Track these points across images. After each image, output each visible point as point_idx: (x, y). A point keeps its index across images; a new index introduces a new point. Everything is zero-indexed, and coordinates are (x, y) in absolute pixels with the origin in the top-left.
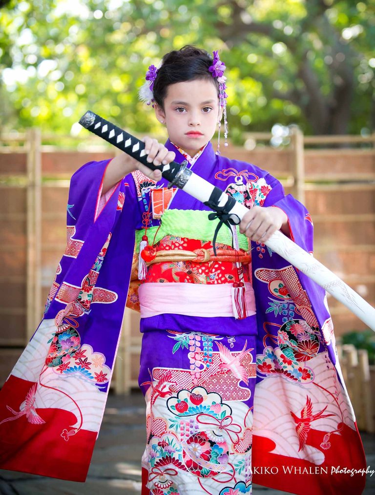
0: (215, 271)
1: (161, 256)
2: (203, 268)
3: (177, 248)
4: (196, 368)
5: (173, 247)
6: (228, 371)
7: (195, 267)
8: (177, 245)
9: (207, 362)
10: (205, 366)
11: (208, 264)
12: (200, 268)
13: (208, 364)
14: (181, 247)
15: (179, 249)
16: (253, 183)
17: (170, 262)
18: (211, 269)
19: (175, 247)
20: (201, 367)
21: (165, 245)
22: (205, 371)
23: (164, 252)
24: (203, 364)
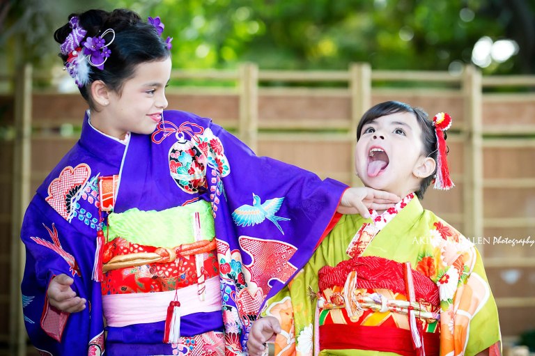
0: (185, 270)
1: (120, 261)
2: (170, 270)
3: (136, 251)
4: (180, 353)
5: (132, 249)
6: (213, 353)
7: (161, 270)
8: (136, 246)
9: (190, 344)
10: (188, 349)
11: (175, 263)
12: (166, 270)
13: (191, 346)
14: (141, 249)
15: (139, 251)
16: (198, 136)
17: (131, 267)
18: (180, 269)
19: (134, 249)
20: (185, 351)
21: (122, 248)
22: (189, 354)
23: (122, 257)
24: (186, 346)
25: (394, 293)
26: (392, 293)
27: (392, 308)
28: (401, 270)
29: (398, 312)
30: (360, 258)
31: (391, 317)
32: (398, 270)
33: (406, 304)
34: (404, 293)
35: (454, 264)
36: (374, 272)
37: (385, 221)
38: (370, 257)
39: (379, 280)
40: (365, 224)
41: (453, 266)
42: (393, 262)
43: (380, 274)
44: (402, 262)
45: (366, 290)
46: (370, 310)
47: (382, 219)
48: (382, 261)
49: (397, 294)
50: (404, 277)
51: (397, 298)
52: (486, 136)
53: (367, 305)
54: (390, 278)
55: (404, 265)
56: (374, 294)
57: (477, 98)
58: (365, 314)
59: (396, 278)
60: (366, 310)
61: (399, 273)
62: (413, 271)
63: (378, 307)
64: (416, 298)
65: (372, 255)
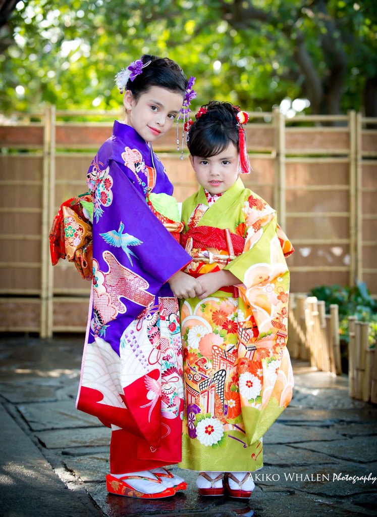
25: (219, 250)
26: (218, 250)
27: (217, 260)
28: (223, 234)
29: (221, 263)
30: (196, 228)
31: (217, 266)
32: (220, 234)
33: (227, 257)
34: (226, 249)
35: (253, 225)
36: (205, 237)
37: (214, 201)
38: (202, 226)
39: (208, 242)
40: (199, 205)
41: (252, 227)
42: (217, 229)
43: (209, 238)
44: (223, 229)
45: (200, 249)
46: (204, 263)
47: (212, 200)
48: (210, 229)
49: (221, 251)
50: (225, 239)
51: (221, 254)
52: (287, 156)
53: (200, 259)
54: (215, 240)
55: (224, 231)
56: (206, 252)
57: (283, 130)
58: (200, 265)
59: (220, 240)
60: (201, 262)
61: (222, 236)
62: (231, 234)
63: (207, 260)
64: (235, 253)
65: (204, 224)
